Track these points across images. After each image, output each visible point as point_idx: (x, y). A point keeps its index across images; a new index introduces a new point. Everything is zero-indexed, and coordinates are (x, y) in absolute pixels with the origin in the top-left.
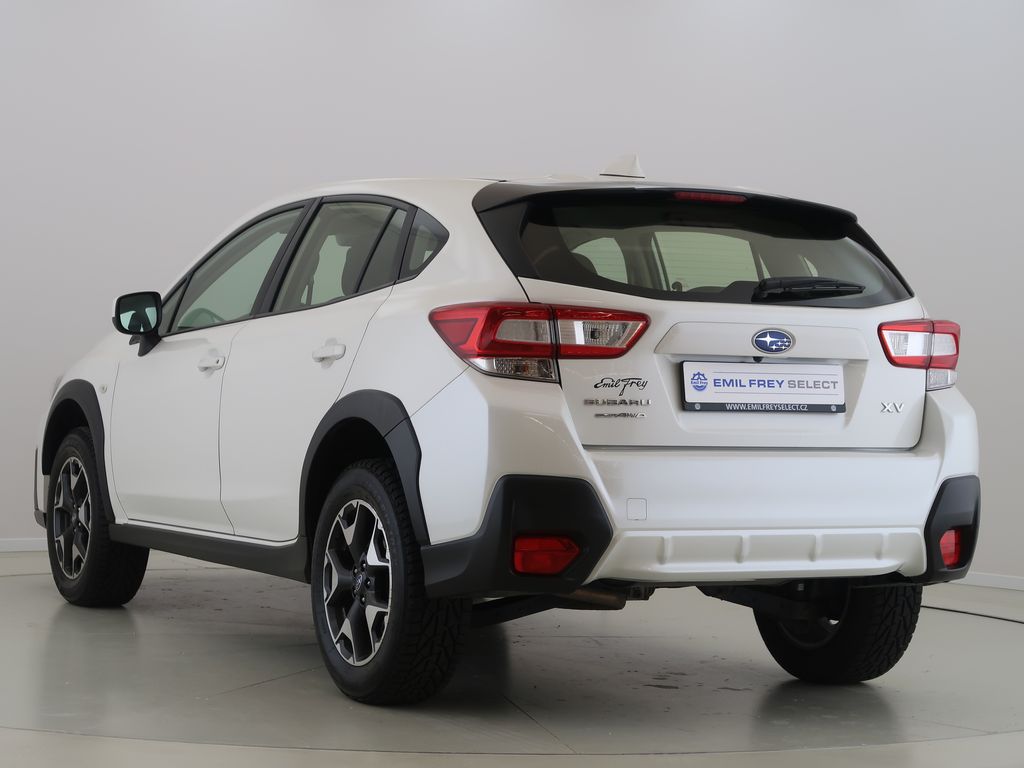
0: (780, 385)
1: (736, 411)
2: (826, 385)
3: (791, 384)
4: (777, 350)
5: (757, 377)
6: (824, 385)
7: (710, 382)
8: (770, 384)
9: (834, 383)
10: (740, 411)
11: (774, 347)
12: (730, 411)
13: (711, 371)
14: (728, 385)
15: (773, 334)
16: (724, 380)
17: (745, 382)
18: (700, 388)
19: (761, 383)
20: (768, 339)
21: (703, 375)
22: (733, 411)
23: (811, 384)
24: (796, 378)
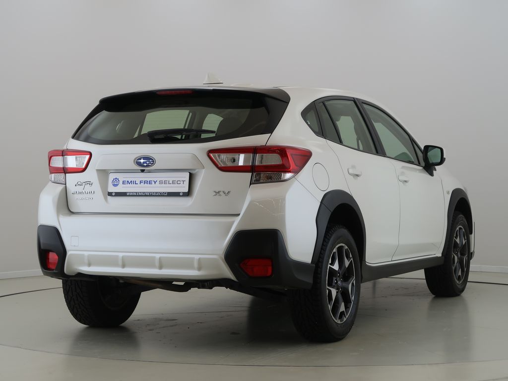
0: (155, 183)
1: (131, 196)
2: (179, 182)
3: (161, 182)
4: (146, 166)
5: (144, 179)
6: (178, 182)
7: (121, 182)
8: (150, 182)
9: (183, 181)
10: (133, 196)
11: (145, 165)
12: (128, 196)
13: (122, 177)
14: (129, 184)
15: (144, 158)
16: (128, 181)
17: (138, 182)
18: (115, 185)
19: (146, 182)
20: (142, 161)
21: (118, 179)
22: (130, 196)
23: (171, 182)
24: (163, 179)
